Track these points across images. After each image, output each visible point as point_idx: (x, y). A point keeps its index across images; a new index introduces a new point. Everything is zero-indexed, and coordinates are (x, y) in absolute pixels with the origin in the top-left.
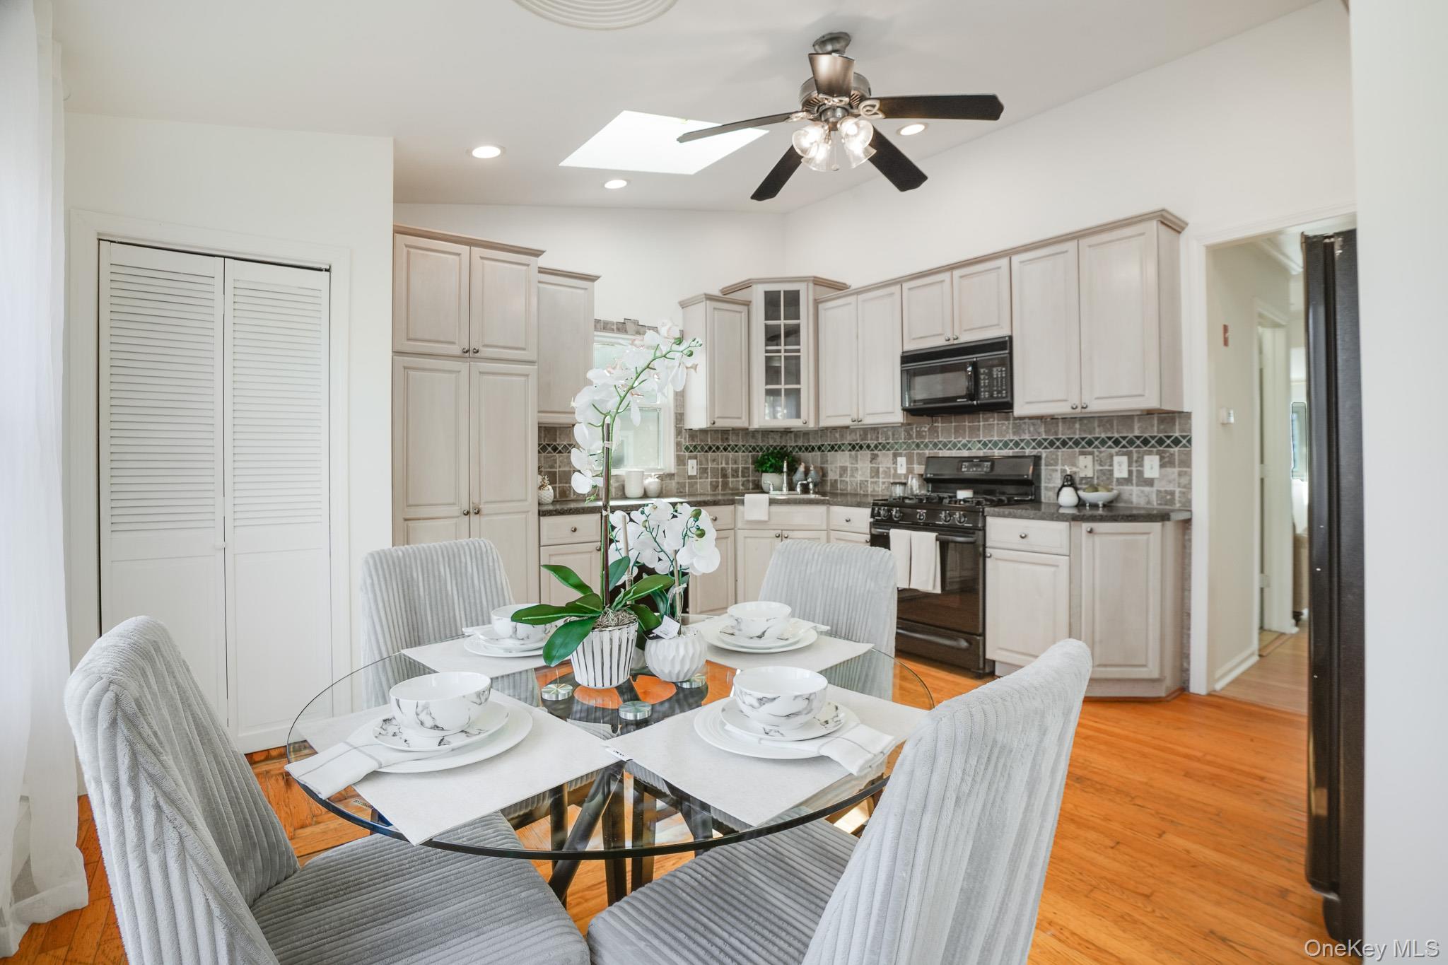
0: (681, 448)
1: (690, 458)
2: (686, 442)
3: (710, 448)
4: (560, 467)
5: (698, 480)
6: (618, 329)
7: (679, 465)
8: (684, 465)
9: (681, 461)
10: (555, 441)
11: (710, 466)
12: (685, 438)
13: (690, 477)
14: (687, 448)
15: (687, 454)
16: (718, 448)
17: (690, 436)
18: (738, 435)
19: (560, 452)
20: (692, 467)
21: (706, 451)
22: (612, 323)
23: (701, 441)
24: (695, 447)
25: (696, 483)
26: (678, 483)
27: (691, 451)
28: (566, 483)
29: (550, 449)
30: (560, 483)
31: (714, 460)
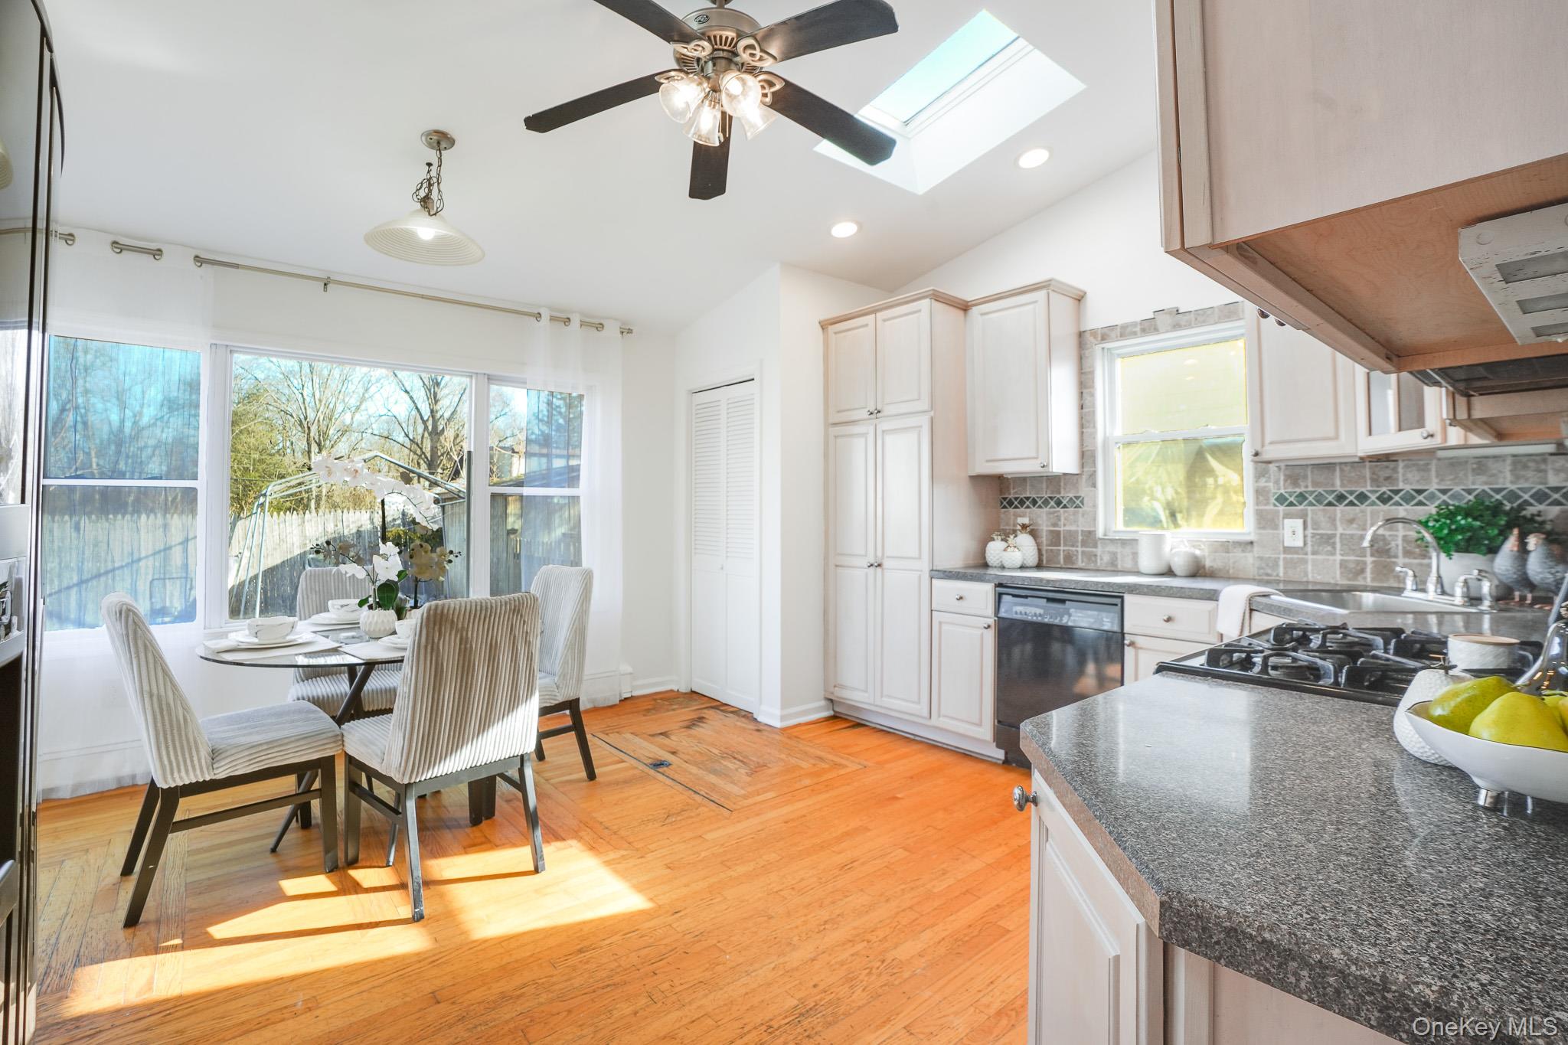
0: (1267, 499)
1: (1287, 516)
2: (1277, 484)
3: (1341, 498)
4: (1064, 525)
5: (1310, 557)
6: (1143, 330)
7: (1264, 528)
8: (1276, 527)
9: (1265, 521)
10: (1060, 493)
11: (1340, 530)
12: (1277, 482)
13: (1287, 550)
14: (1281, 499)
15: (1281, 508)
16: (1362, 497)
17: (1288, 477)
18: (1425, 469)
19: (1065, 507)
20: (1292, 533)
21: (1330, 504)
22: (1134, 324)
23: (1315, 484)
24: (1302, 497)
25: (1305, 562)
26: (1261, 558)
27: (1291, 504)
28: (1073, 546)
29: (1052, 503)
30: (1065, 545)
31: (1351, 521)
